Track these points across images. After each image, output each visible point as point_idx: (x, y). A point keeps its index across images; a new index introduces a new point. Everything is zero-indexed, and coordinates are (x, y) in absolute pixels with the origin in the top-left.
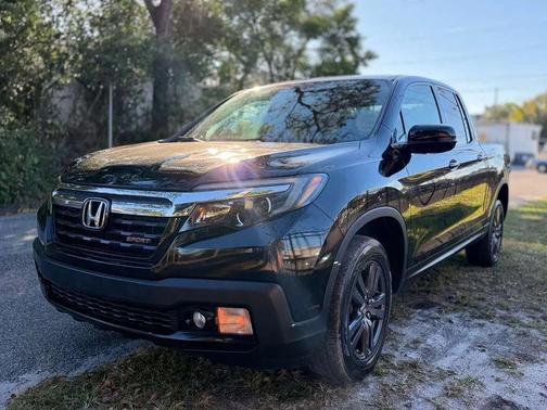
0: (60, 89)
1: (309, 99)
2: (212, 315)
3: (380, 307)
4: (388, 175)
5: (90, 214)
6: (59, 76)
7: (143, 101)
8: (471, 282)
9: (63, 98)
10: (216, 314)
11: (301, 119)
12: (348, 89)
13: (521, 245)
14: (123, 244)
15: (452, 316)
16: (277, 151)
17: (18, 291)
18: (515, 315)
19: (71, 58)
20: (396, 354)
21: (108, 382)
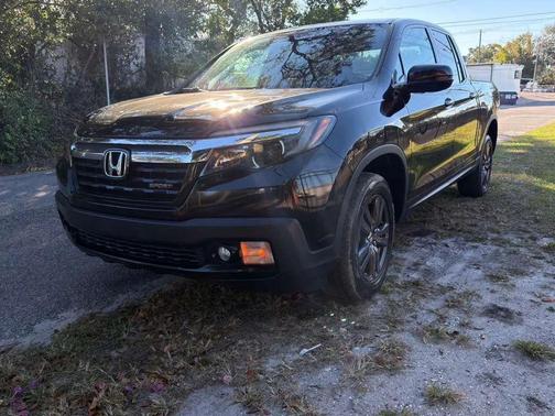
0: (53, 49)
1: (303, 48)
2: (236, 249)
3: (384, 236)
4: (389, 115)
5: (111, 165)
6: (52, 35)
7: (137, 57)
8: (464, 210)
9: (57, 58)
10: (239, 248)
11: (296, 68)
12: (342, 35)
13: (508, 176)
14: (146, 191)
15: (448, 241)
16: (280, 97)
17: (42, 242)
18: (506, 237)
19: (62, 17)
20: (400, 275)
21: (141, 314)
